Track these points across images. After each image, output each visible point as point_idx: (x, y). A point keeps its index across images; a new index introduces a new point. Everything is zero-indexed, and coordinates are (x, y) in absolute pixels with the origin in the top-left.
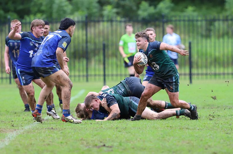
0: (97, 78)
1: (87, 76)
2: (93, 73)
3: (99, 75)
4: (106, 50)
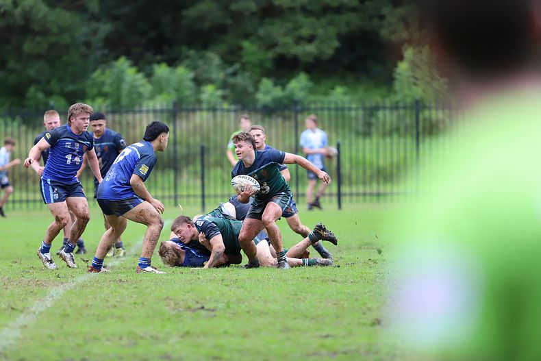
0: (192, 200)
1: (176, 197)
2: (185, 193)
3: (195, 196)
4: (206, 156)
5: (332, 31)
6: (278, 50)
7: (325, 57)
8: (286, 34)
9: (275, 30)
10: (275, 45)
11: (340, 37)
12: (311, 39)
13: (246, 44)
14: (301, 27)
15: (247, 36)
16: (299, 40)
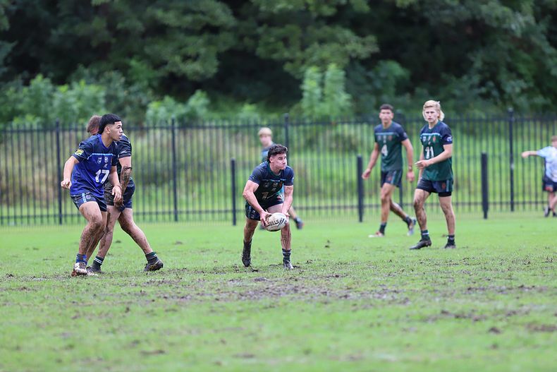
5: (213, 50)
6: (168, 68)
7: (210, 76)
8: (174, 54)
9: (163, 49)
10: (165, 63)
11: (220, 56)
12: (195, 58)
13: (133, 63)
14: (186, 46)
15: (131, 55)
16: (186, 58)
